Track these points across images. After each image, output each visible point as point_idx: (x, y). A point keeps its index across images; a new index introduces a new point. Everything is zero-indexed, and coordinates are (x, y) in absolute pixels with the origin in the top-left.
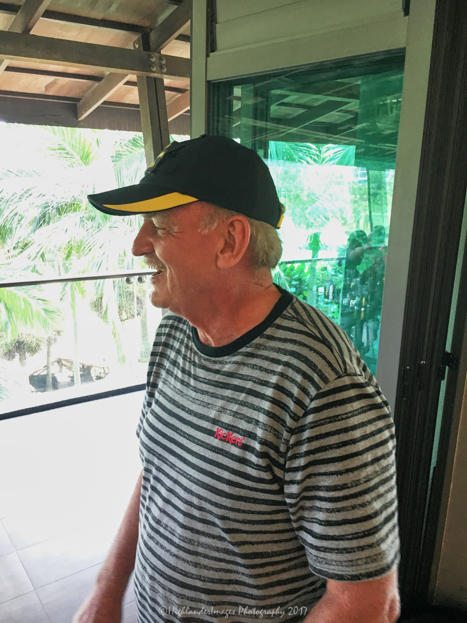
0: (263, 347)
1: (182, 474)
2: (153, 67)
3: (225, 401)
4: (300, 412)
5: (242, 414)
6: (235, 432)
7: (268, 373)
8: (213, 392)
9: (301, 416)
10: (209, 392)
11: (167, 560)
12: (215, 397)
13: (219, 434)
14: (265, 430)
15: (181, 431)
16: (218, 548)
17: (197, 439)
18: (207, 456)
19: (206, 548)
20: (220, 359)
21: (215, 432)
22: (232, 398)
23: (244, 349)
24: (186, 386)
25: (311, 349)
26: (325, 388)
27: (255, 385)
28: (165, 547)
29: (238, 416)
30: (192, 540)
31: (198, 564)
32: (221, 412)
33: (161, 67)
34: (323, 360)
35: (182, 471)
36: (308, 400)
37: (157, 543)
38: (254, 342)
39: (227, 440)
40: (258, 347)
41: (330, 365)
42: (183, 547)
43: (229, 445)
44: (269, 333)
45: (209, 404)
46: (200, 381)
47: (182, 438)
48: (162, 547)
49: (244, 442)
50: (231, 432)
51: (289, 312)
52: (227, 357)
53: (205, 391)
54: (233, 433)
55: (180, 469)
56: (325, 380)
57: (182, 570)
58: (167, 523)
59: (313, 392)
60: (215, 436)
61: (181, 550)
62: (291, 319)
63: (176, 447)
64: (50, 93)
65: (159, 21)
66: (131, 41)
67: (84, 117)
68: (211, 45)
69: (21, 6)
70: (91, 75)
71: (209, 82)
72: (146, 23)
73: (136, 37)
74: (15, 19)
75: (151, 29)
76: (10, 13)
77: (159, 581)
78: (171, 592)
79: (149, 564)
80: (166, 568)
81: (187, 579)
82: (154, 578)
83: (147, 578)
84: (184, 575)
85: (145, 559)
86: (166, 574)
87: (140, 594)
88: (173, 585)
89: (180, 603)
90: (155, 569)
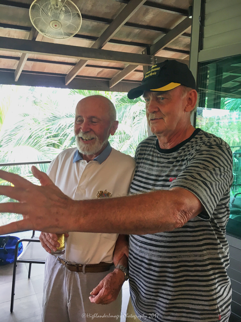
2: (152, 62)
3: (173, 167)
8: (167, 166)
17: (160, 185)
20: (171, 154)
22: (176, 165)
23: (181, 148)
24: (154, 166)
32: (171, 171)
33: (155, 62)
45: (166, 171)
52: (174, 153)
57: (155, 239)
60: (170, 181)
64: (99, 76)
65: (155, 42)
66: (140, 51)
67: (112, 86)
68: (201, 47)
69: (98, 37)
70: (119, 67)
71: (199, 62)
72: (149, 43)
73: (143, 49)
74: (95, 43)
75: (151, 45)
76: (93, 41)
77: (144, 247)
78: (150, 250)
79: (138, 241)
80: (147, 240)
81: (157, 242)
82: (141, 246)
83: (138, 248)
84: (156, 241)
85: (136, 240)
86: (147, 243)
87: (134, 257)
88: (151, 246)
89: (155, 254)
90: (142, 242)
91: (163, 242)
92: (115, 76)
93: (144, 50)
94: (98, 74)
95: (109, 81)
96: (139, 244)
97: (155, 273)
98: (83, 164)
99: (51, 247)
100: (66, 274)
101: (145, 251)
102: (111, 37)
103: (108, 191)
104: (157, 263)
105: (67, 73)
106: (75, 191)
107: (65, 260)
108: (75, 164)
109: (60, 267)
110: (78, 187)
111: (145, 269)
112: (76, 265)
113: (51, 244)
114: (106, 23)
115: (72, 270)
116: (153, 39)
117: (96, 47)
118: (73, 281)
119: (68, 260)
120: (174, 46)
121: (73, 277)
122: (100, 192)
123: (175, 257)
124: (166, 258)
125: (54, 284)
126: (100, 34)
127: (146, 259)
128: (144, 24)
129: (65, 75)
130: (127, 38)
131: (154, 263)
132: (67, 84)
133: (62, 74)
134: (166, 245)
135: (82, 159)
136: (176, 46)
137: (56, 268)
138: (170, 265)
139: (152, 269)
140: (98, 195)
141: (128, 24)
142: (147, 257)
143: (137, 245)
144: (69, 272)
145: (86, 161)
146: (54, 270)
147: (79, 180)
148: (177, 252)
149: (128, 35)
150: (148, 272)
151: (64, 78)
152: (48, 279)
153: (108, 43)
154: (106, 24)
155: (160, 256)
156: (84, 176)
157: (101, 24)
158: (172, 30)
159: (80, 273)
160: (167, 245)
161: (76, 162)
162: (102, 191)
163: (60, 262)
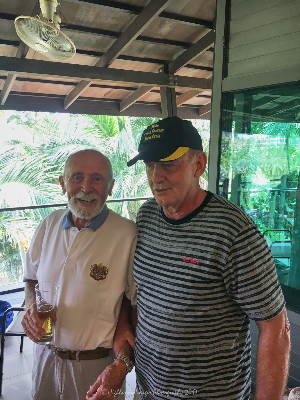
0: (203, 217)
1: (164, 282)
2: (170, 82)
3: (186, 244)
4: (231, 244)
5: (197, 249)
6: (194, 257)
7: (209, 228)
8: (179, 240)
9: (231, 245)
10: (177, 241)
11: (158, 326)
12: (180, 243)
13: (185, 260)
14: (212, 255)
15: (161, 261)
16: (186, 315)
17: (172, 264)
18: (179, 271)
19: (180, 317)
21: (183, 259)
22: (190, 242)
23: (193, 219)
24: (161, 240)
25: (230, 214)
26: (241, 231)
27: (203, 234)
28: (156, 320)
29: (195, 250)
30: (172, 314)
31: (175, 325)
32: (184, 249)
33: (175, 82)
34: (238, 218)
35: (164, 280)
36: (234, 238)
37: (151, 319)
38: (198, 215)
39: (190, 262)
40: (201, 217)
41: (242, 220)
42: (167, 318)
43: (191, 264)
44: (206, 210)
45: (177, 246)
46: (170, 236)
47: (162, 265)
48: (154, 320)
49: (200, 262)
50: (192, 258)
51: (213, 199)
52: (184, 224)
53: (174, 241)
54: (193, 259)
55: (162, 280)
56: (241, 227)
57: (167, 330)
58: (156, 308)
59: (236, 233)
60: (183, 261)
61: (166, 319)
62: (216, 202)
63: (159, 270)
64: (106, 98)
65: (175, 57)
66: (157, 69)
67: (124, 110)
68: (225, 74)
69: (104, 53)
70: (131, 87)
71: (223, 92)
72: (167, 59)
73: (160, 66)
74: (100, 60)
75: (169, 62)
76: (97, 57)
77: (153, 338)
78: (161, 342)
79: (147, 331)
80: (158, 330)
81: (170, 334)
82: (150, 337)
83: (146, 338)
84: (168, 332)
85: (144, 329)
86: (158, 333)
87: (141, 348)
88: (162, 338)
89: (167, 347)
90: (151, 332)
91: (177, 333)
92: (126, 97)
93: (162, 68)
94: (106, 95)
95: (119, 103)
96: (148, 334)
97: (166, 368)
98: (74, 232)
99: (35, 335)
100: (57, 361)
101: (155, 343)
102: (120, 53)
103: (103, 265)
104: (168, 357)
105: (66, 94)
106: (64, 265)
107: (55, 346)
108: (65, 231)
109: (49, 354)
110: (67, 260)
111: (155, 363)
112: (68, 352)
113: (34, 331)
114: (113, 36)
115: (64, 358)
116: (171, 55)
117: (102, 65)
118: (65, 370)
119: (59, 346)
120: (198, 63)
121: (65, 365)
122: (93, 266)
123: (190, 350)
124: (180, 352)
125: (44, 373)
126: (105, 49)
127: (156, 352)
128: (160, 37)
129: (64, 96)
130: (139, 53)
131: (164, 357)
132: (66, 108)
133: (61, 95)
134: (180, 337)
135: (72, 226)
136: (199, 63)
137: (45, 354)
138: (183, 360)
139: (162, 364)
140: (92, 269)
141: (140, 38)
142: (157, 350)
143: (145, 335)
144: (60, 360)
145: (77, 229)
146: (43, 357)
147: (68, 251)
148: (193, 344)
149: (141, 50)
150: (158, 367)
151: (64, 100)
152: (37, 366)
153: (117, 59)
154: (113, 38)
155: (173, 350)
156: (75, 247)
157: (107, 38)
158: (194, 44)
159: (73, 361)
160: (182, 337)
161: (65, 229)
162: (97, 265)
163: (50, 348)
